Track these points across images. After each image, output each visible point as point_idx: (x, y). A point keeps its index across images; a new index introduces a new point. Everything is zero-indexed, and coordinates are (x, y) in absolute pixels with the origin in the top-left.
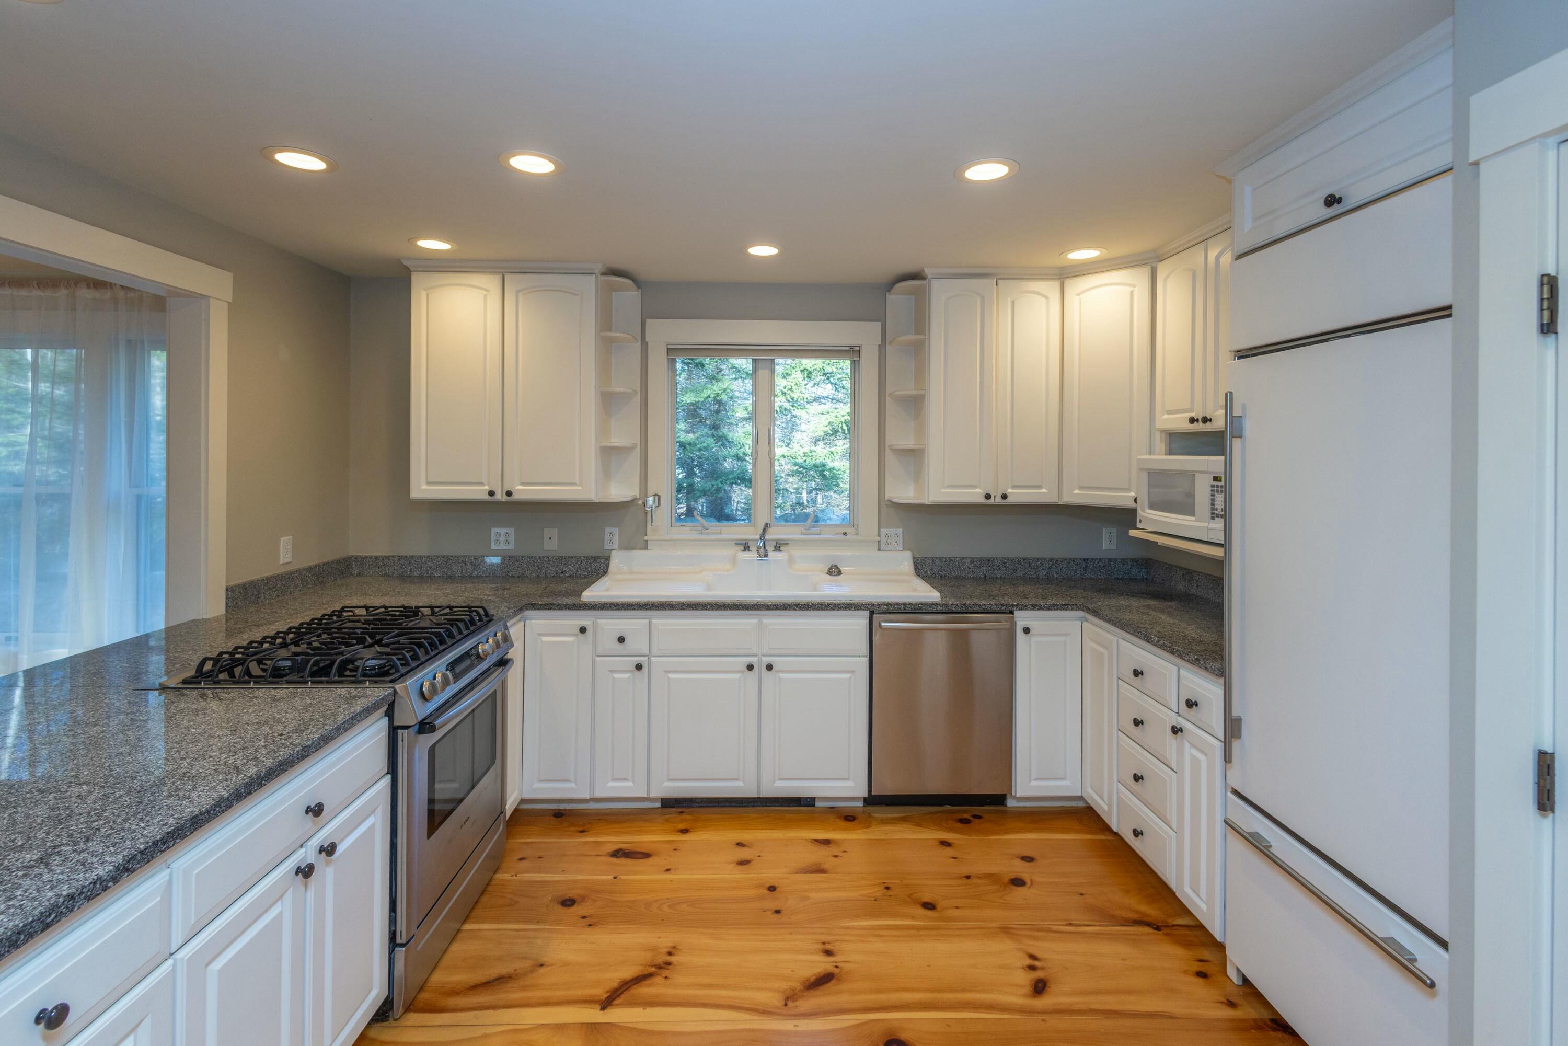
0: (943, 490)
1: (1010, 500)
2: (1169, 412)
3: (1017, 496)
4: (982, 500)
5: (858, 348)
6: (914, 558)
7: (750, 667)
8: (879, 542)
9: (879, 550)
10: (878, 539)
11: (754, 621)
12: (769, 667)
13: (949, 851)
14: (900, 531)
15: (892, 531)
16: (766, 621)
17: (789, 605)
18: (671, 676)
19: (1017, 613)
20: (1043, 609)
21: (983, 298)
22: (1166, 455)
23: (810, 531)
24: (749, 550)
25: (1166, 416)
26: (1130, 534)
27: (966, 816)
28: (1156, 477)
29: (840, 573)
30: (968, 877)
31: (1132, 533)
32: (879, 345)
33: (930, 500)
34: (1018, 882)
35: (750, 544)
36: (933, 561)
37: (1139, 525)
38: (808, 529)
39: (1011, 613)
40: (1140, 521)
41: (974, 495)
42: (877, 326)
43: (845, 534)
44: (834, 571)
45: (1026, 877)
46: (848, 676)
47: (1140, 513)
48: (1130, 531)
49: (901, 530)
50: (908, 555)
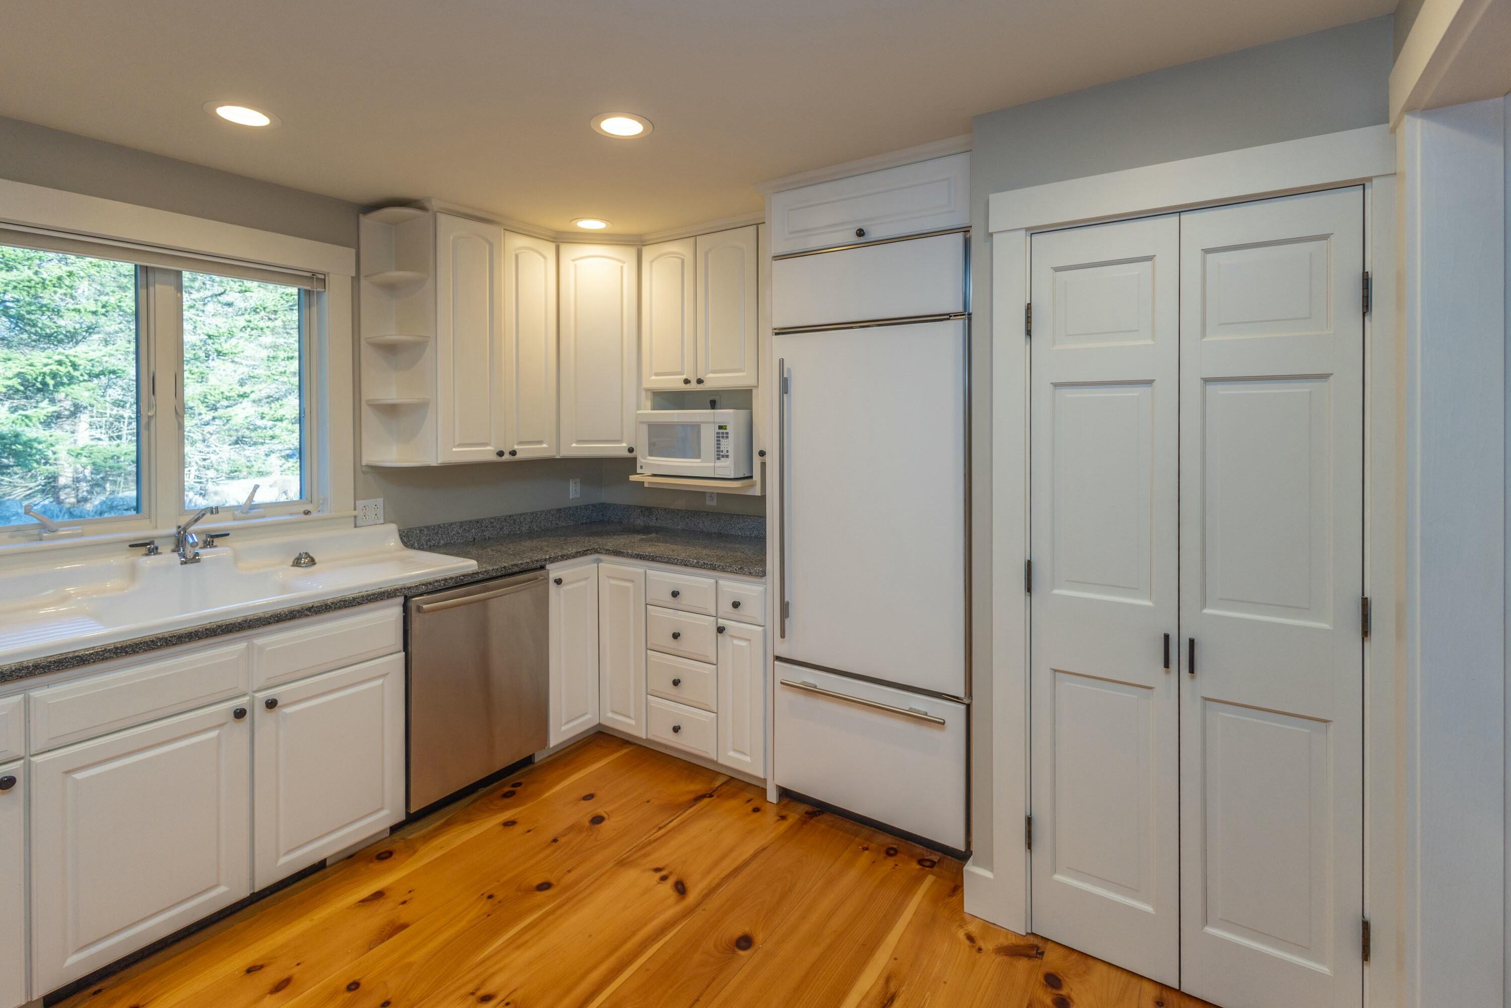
0: (454, 449)
1: (519, 456)
2: (657, 374)
3: (525, 452)
4: (494, 458)
5: (322, 277)
6: (399, 530)
7: (240, 714)
8: (355, 517)
9: (355, 527)
10: (355, 513)
11: (242, 645)
12: (271, 704)
13: (518, 829)
14: (380, 501)
15: (371, 502)
16: (259, 642)
17: (298, 611)
18: (78, 776)
19: (548, 567)
20: (570, 558)
21: (491, 246)
22: (651, 410)
23: (249, 515)
24: (157, 553)
25: (653, 378)
26: (630, 479)
27: (507, 789)
28: (656, 430)
29: (313, 562)
30: (555, 840)
31: (633, 478)
32: (352, 277)
33: (439, 461)
34: (597, 820)
35: (157, 543)
36: (421, 531)
37: (639, 471)
38: (247, 513)
39: (542, 567)
40: (641, 467)
41: (485, 453)
42: (353, 251)
43: (307, 513)
44: (304, 560)
45: (601, 811)
46: (379, 682)
47: (640, 461)
48: (630, 476)
49: (382, 499)
50: (393, 528)
